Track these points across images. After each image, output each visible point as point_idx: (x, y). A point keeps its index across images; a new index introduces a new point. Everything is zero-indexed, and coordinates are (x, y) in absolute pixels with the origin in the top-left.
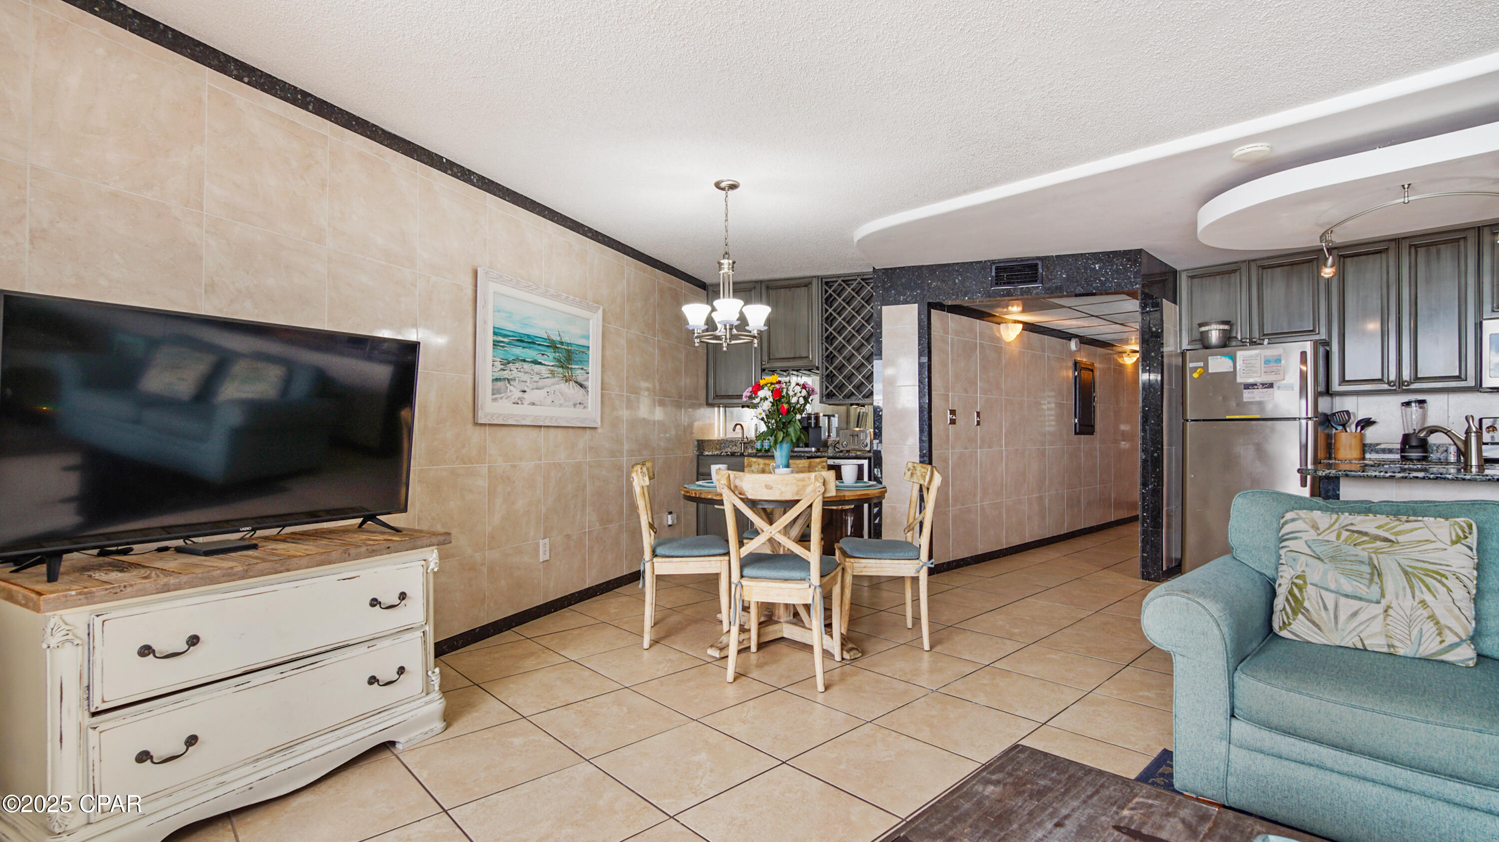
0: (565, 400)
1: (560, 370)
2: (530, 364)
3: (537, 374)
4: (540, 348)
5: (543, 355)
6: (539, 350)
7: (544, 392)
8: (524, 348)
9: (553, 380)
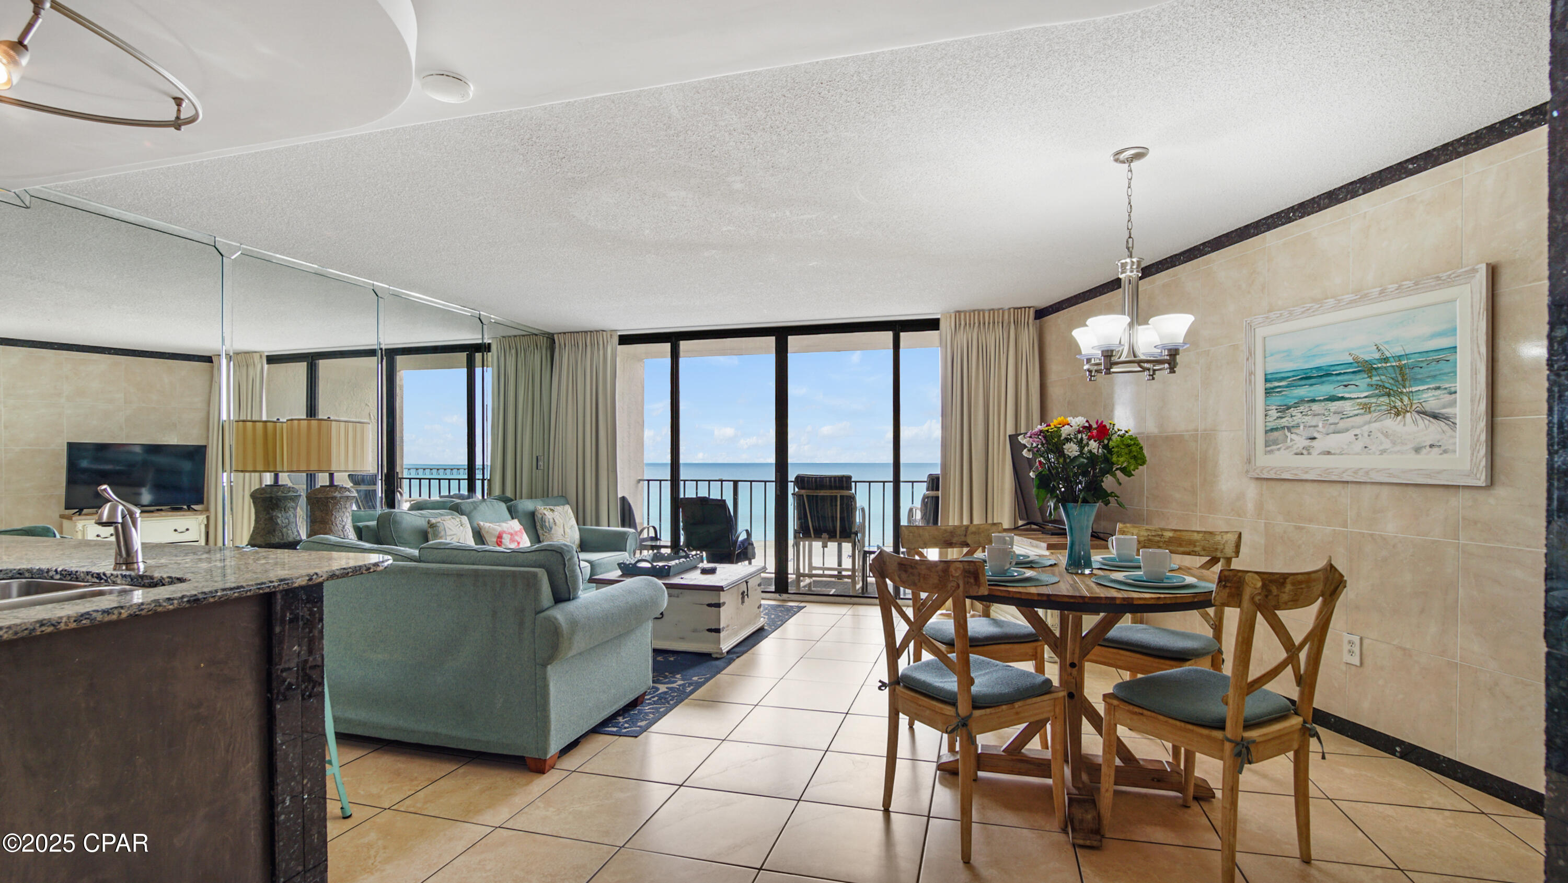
0: (1394, 443)
1: (1385, 399)
2: (1323, 404)
3: (1335, 413)
4: (1339, 378)
5: (1346, 386)
6: (1338, 381)
7: (1349, 436)
8: (1311, 385)
9: (1367, 417)
